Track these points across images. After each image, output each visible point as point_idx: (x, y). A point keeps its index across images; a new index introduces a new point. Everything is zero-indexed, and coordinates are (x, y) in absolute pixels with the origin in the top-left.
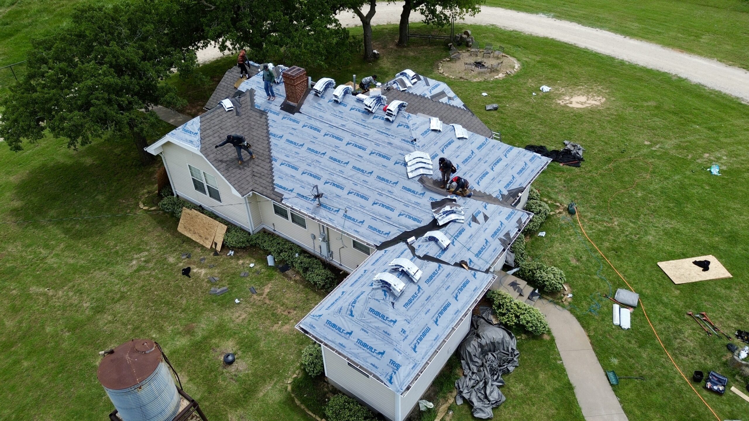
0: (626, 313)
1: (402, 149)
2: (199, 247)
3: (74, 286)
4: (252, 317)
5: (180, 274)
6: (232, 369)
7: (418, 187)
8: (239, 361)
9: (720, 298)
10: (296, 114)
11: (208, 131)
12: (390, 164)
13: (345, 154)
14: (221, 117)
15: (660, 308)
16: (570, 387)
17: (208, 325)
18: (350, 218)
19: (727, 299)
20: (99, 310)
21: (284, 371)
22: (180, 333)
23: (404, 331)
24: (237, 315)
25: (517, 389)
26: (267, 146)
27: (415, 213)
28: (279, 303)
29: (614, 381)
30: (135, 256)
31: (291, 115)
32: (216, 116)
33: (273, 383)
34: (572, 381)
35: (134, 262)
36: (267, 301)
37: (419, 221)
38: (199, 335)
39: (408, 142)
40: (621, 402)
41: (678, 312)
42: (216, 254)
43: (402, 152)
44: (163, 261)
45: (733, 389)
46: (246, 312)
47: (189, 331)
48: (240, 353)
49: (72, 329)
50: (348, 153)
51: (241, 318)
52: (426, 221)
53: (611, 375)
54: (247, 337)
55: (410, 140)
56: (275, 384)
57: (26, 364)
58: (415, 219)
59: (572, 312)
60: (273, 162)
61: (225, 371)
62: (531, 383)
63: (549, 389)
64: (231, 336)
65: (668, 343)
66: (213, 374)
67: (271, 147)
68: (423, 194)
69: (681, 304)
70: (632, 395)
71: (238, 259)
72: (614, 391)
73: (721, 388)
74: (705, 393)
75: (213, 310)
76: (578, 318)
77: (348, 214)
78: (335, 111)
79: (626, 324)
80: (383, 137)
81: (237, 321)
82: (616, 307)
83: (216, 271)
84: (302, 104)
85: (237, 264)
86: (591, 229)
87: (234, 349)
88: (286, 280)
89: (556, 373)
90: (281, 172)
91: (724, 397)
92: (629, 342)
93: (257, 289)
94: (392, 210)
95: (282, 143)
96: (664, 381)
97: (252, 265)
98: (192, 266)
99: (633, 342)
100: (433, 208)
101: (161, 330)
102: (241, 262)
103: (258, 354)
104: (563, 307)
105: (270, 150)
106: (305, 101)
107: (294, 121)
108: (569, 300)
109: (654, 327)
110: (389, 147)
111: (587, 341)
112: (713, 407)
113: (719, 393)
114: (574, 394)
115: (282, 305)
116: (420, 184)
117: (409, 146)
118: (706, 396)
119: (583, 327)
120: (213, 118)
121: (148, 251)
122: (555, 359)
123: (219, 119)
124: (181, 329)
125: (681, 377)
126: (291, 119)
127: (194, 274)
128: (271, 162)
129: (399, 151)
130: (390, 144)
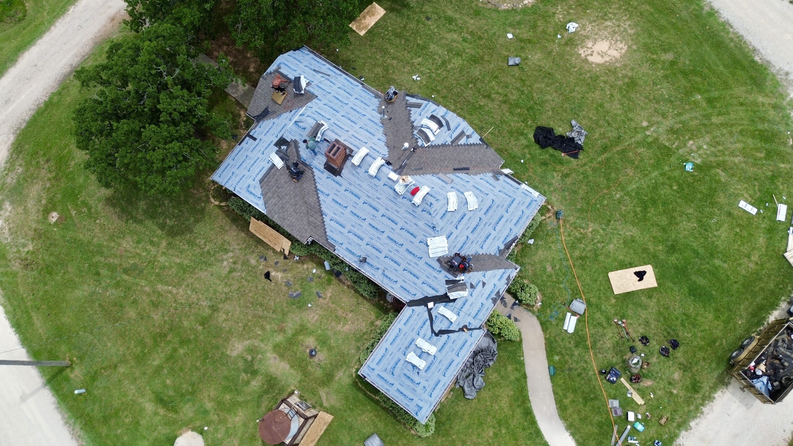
0: (574, 319)
1: (425, 231)
2: (271, 249)
3: (188, 285)
4: (322, 318)
5: (263, 277)
6: (316, 359)
7: (437, 265)
8: (319, 353)
9: (641, 306)
10: (338, 176)
11: (269, 194)
12: (416, 241)
13: (381, 224)
14: (276, 177)
15: (598, 315)
16: (525, 376)
17: (294, 325)
18: (387, 276)
19: (645, 308)
20: (214, 309)
21: (349, 362)
22: (276, 331)
23: (424, 387)
24: (311, 316)
25: (494, 377)
26: (317, 200)
27: (434, 284)
28: (339, 306)
29: (552, 374)
30: (225, 257)
31: (334, 177)
32: (272, 177)
33: (343, 370)
34: (527, 373)
35: (225, 263)
36: (330, 305)
37: (436, 291)
38: (290, 333)
39: (429, 226)
40: (552, 387)
41: (608, 319)
42: (285, 258)
43: (425, 234)
44: (246, 263)
45: (622, 379)
46: (317, 314)
47: (282, 330)
48: (319, 347)
49: (202, 324)
50: (383, 224)
51: (314, 319)
52: (441, 292)
53: (552, 368)
54: (321, 335)
55: (432, 226)
56: (345, 371)
57: (181, 351)
58: (433, 289)
59: (538, 317)
60: (324, 216)
61: (311, 360)
62: (502, 373)
63: (512, 378)
64: (310, 334)
65: (594, 343)
66: (304, 363)
67: (321, 202)
68: (440, 271)
69: (613, 311)
70: (561, 382)
71: (303, 263)
72: (551, 379)
73: (615, 379)
74: (605, 381)
75: (294, 312)
76: (542, 324)
77: (386, 273)
78: (371, 182)
79: (571, 330)
80: (411, 217)
81: (312, 321)
82: (569, 314)
83: (289, 275)
84: (343, 168)
85: (303, 269)
86: (569, 235)
87: (315, 344)
88: (341, 284)
89: (518, 367)
90: (331, 227)
91: (614, 385)
92: (570, 343)
93: (321, 293)
94: (418, 278)
95: (329, 200)
96: (583, 372)
97: (314, 271)
98: (270, 270)
99: (572, 343)
100: (447, 284)
101: (263, 329)
102: (305, 266)
103: (330, 349)
104: (533, 313)
105: (320, 205)
106: (345, 167)
107: (337, 183)
108: (539, 307)
109: (588, 331)
110: (416, 227)
111: (543, 341)
112: (606, 391)
113: (613, 382)
114: (526, 382)
115: (341, 309)
116: (438, 263)
117: (431, 231)
118: (604, 383)
119: (543, 331)
120: (270, 180)
121: (232, 251)
122: (520, 356)
123: (274, 179)
124: (276, 328)
125: (594, 371)
126: (334, 181)
127: (274, 277)
128: (322, 215)
129: (423, 233)
130: (416, 224)
